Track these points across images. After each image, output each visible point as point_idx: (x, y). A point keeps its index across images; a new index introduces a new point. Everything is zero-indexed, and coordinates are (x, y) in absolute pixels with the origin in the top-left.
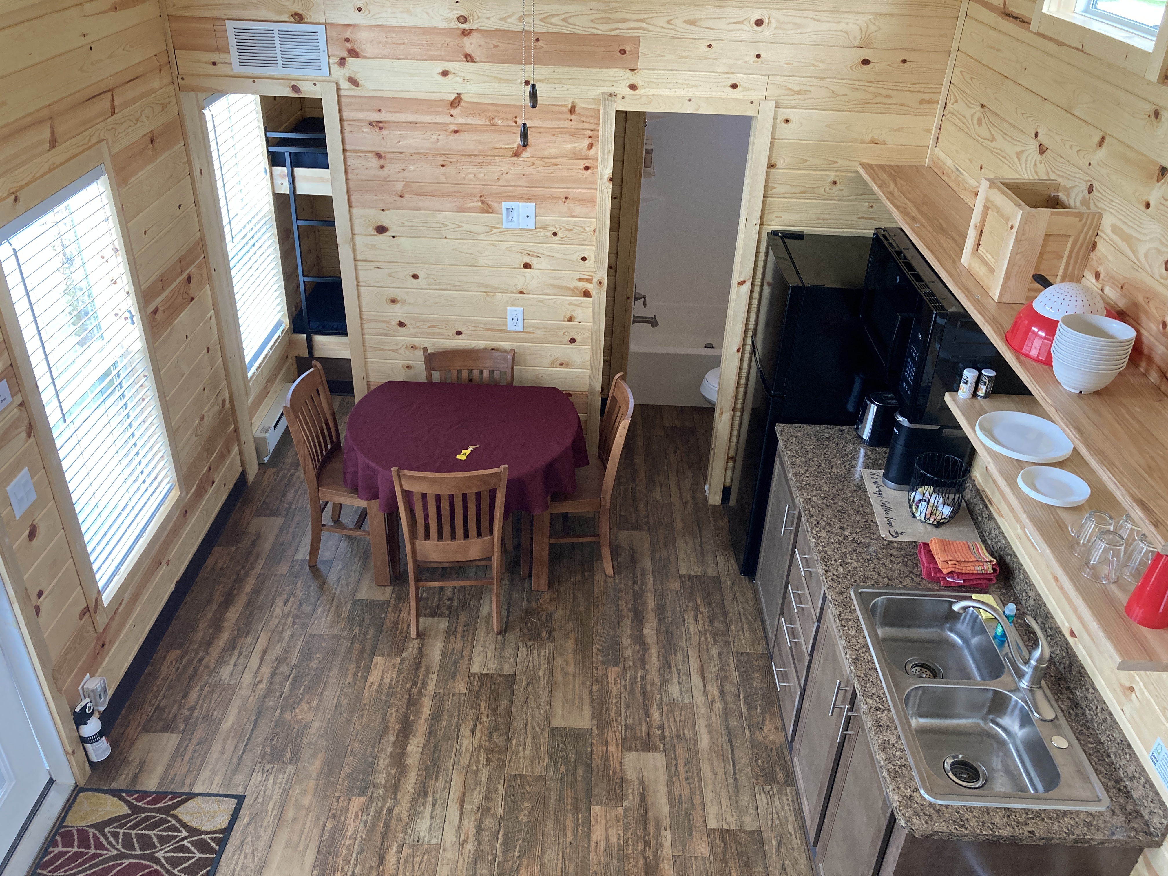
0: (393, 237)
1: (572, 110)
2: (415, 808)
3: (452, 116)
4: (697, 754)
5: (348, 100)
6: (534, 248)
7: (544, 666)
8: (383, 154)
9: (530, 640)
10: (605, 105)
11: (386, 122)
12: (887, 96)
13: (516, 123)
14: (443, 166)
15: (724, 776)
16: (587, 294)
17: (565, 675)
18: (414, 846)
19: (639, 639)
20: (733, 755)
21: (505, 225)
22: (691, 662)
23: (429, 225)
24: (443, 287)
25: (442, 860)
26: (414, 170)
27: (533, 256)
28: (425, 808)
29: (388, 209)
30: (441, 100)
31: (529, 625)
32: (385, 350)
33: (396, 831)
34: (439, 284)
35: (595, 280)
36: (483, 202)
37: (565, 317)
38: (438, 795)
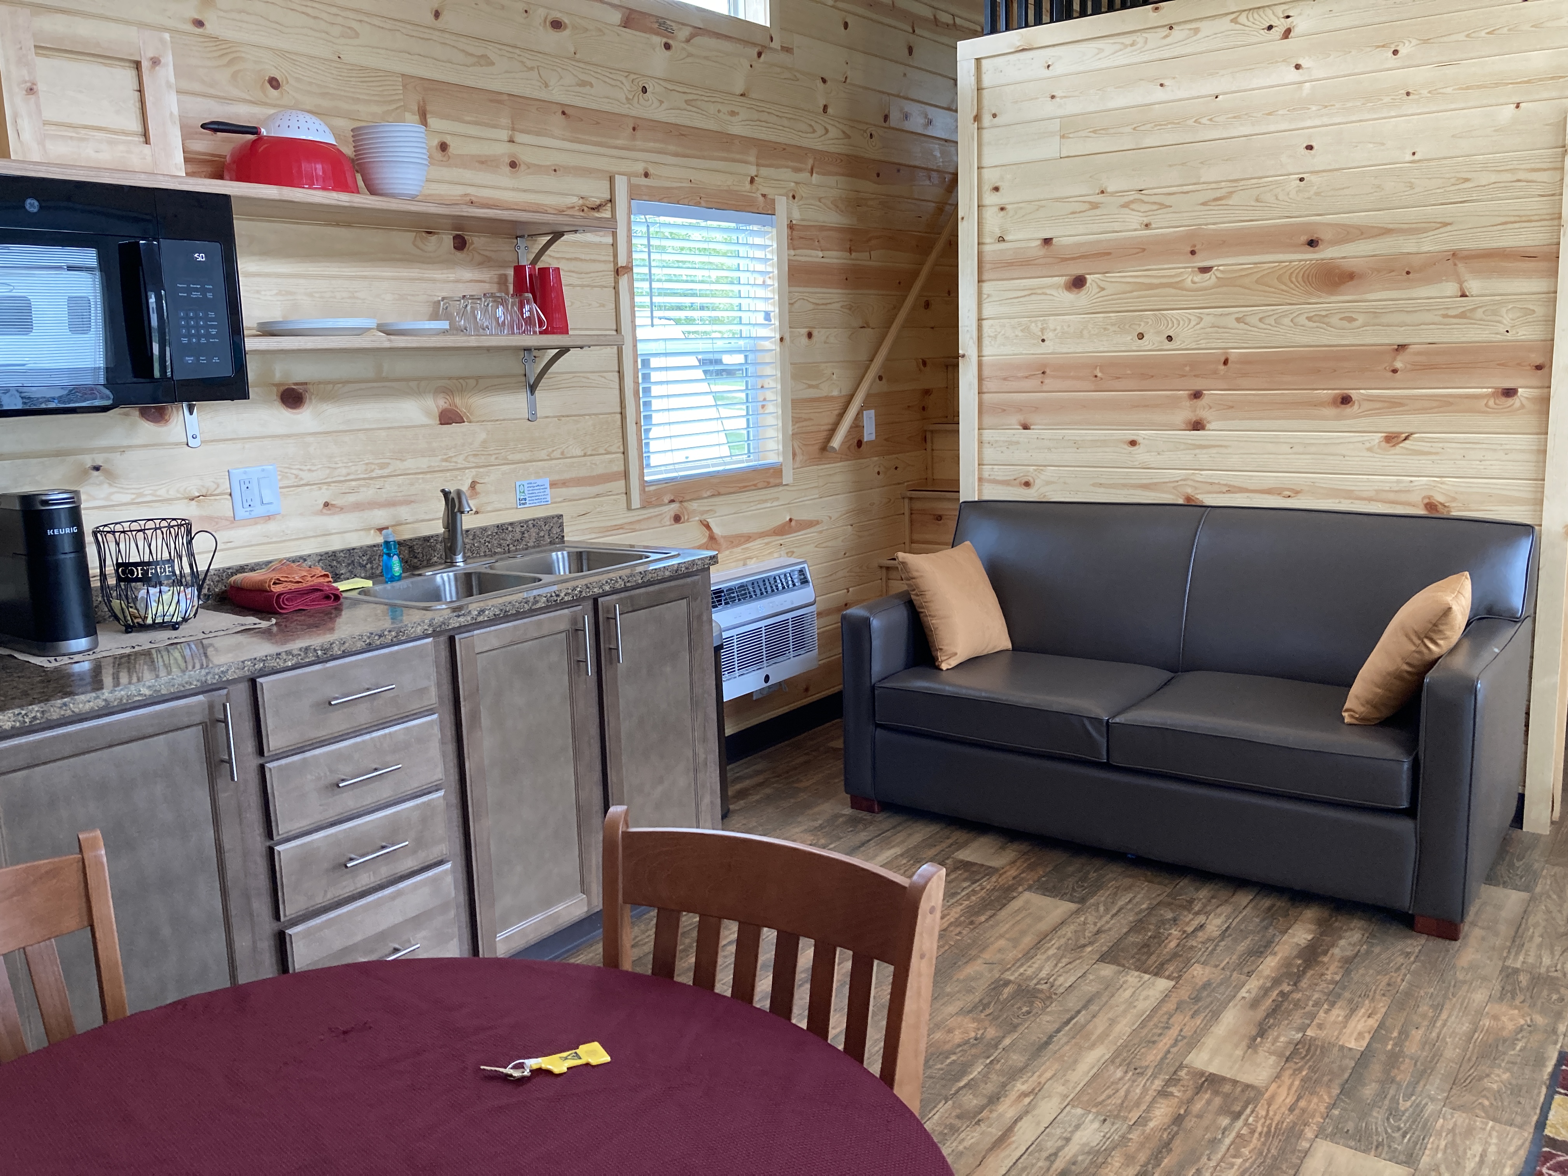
2: (1092, 1162)
18: (1117, 1117)
25: (1074, 1088)
28: (1076, 1156)
33: (1142, 1145)
38: (1040, 1164)
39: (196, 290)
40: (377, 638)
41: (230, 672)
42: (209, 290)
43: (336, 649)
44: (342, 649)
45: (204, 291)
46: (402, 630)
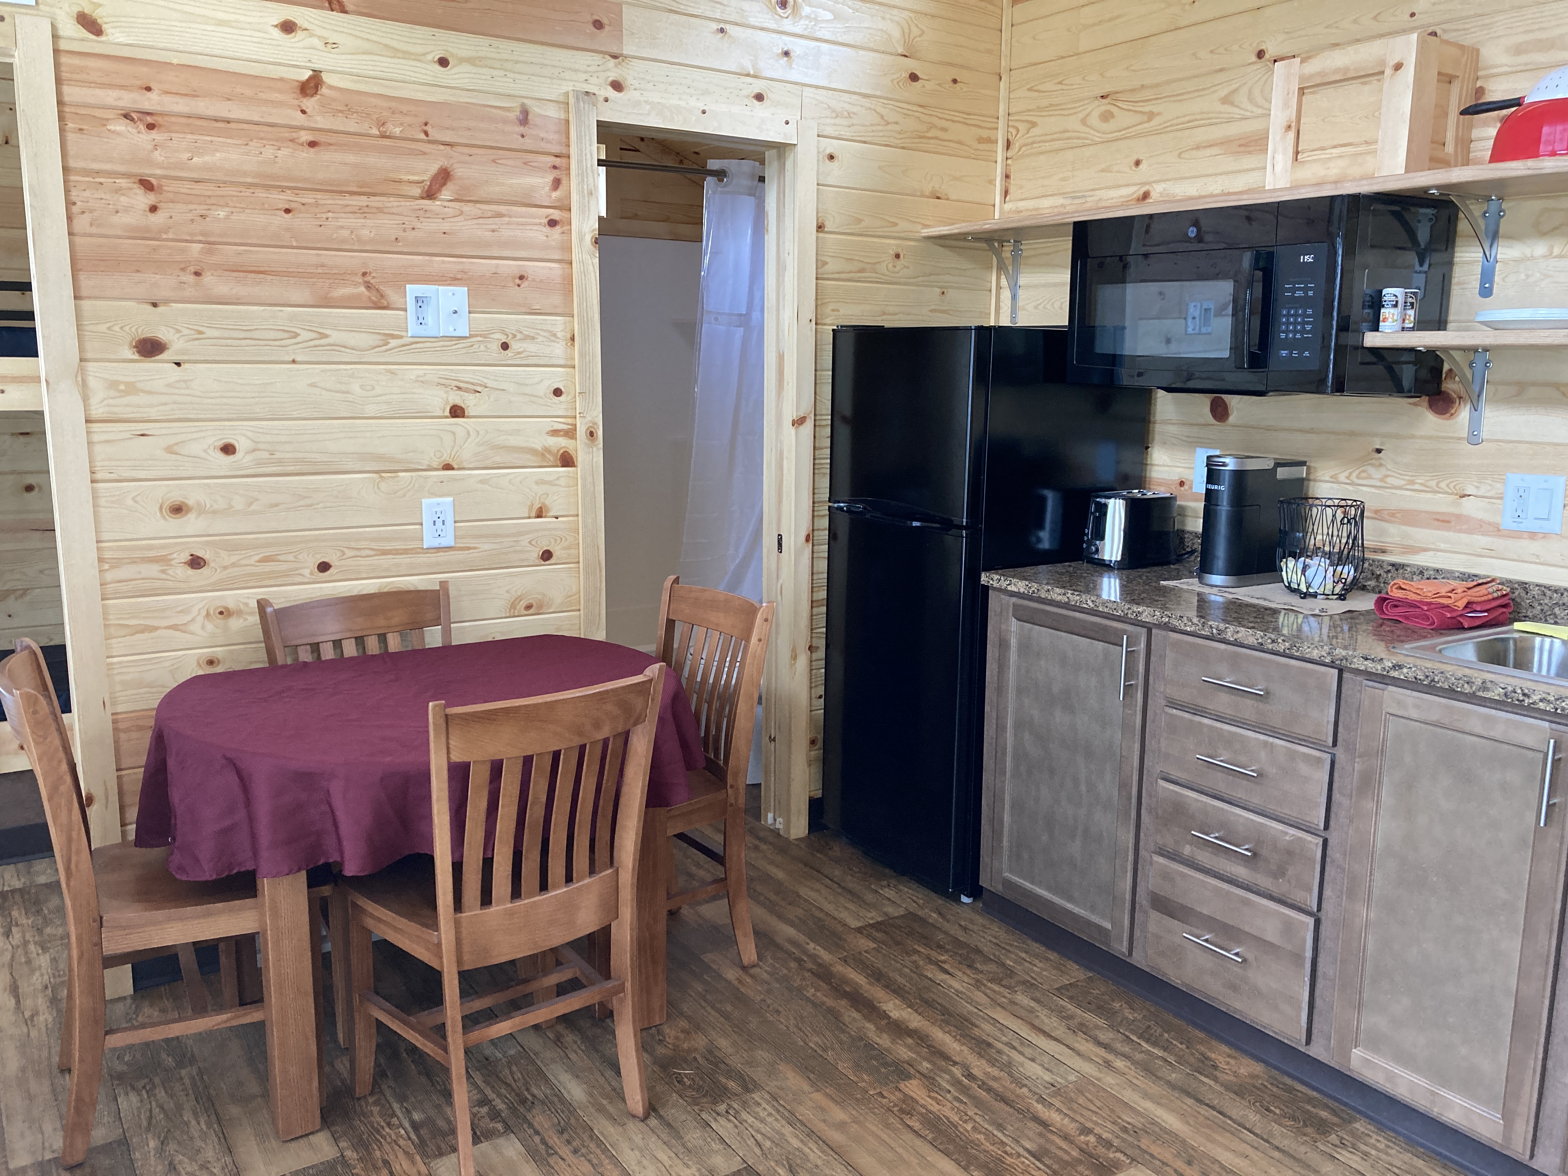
0: (178, 364)
1: (524, 118)
3: (303, 112)
4: (1184, 1142)
5: (76, 61)
6: (467, 374)
7: (788, 1130)
8: (154, 181)
9: (715, 1102)
10: (578, 111)
11: (162, 114)
12: (944, 130)
13: (426, 134)
14: (287, 211)
15: (1259, 1153)
16: (567, 461)
17: (841, 1126)
19: (898, 1029)
20: (1230, 1118)
21: (413, 329)
22: (1014, 1028)
23: (255, 335)
24: (290, 469)
26: (227, 217)
27: (467, 390)
29: (167, 302)
30: (281, 80)
31: (688, 1082)
32: (156, 629)
34: (280, 462)
35: (581, 431)
36: (368, 286)
37: (531, 508)
39: (1299, 289)
40: (1269, 641)
41: (1144, 614)
42: (1311, 289)
43: (1229, 634)
44: (1235, 637)
45: (1306, 290)
46: (1297, 645)
